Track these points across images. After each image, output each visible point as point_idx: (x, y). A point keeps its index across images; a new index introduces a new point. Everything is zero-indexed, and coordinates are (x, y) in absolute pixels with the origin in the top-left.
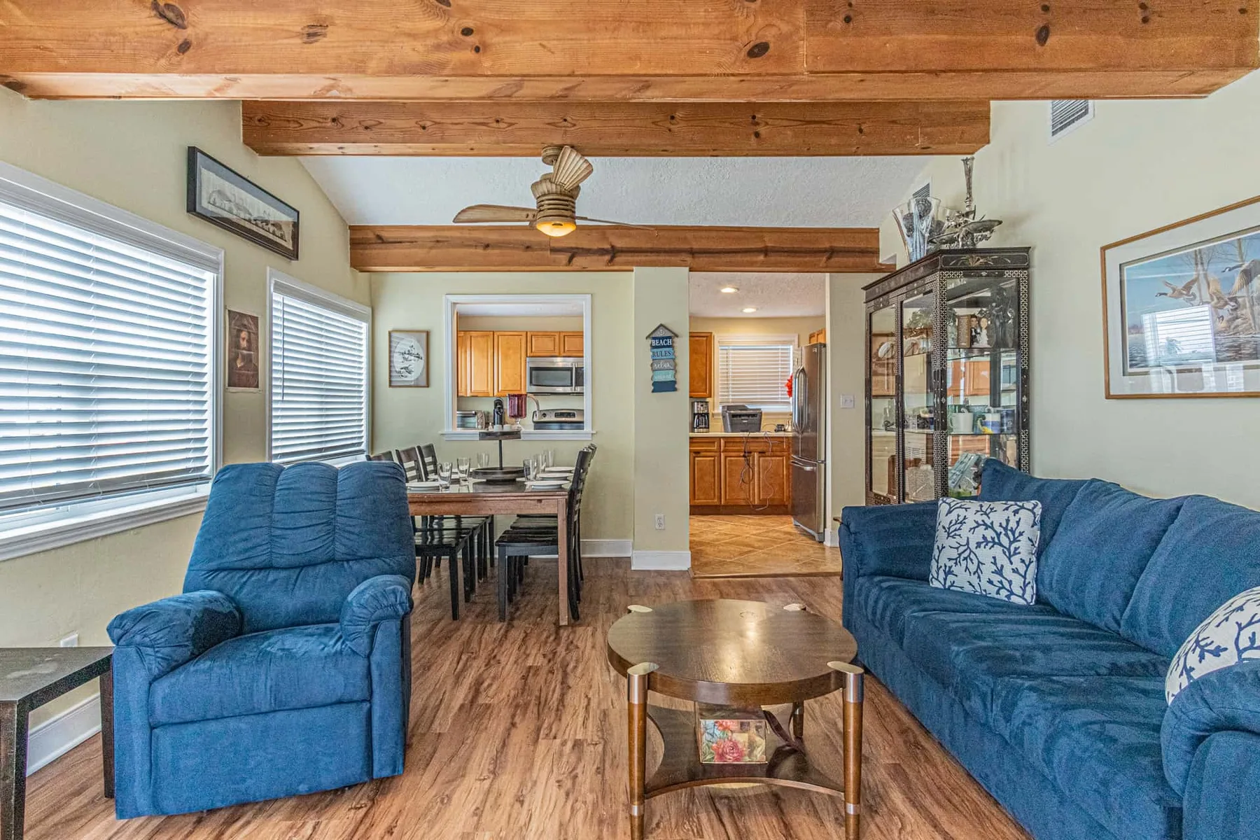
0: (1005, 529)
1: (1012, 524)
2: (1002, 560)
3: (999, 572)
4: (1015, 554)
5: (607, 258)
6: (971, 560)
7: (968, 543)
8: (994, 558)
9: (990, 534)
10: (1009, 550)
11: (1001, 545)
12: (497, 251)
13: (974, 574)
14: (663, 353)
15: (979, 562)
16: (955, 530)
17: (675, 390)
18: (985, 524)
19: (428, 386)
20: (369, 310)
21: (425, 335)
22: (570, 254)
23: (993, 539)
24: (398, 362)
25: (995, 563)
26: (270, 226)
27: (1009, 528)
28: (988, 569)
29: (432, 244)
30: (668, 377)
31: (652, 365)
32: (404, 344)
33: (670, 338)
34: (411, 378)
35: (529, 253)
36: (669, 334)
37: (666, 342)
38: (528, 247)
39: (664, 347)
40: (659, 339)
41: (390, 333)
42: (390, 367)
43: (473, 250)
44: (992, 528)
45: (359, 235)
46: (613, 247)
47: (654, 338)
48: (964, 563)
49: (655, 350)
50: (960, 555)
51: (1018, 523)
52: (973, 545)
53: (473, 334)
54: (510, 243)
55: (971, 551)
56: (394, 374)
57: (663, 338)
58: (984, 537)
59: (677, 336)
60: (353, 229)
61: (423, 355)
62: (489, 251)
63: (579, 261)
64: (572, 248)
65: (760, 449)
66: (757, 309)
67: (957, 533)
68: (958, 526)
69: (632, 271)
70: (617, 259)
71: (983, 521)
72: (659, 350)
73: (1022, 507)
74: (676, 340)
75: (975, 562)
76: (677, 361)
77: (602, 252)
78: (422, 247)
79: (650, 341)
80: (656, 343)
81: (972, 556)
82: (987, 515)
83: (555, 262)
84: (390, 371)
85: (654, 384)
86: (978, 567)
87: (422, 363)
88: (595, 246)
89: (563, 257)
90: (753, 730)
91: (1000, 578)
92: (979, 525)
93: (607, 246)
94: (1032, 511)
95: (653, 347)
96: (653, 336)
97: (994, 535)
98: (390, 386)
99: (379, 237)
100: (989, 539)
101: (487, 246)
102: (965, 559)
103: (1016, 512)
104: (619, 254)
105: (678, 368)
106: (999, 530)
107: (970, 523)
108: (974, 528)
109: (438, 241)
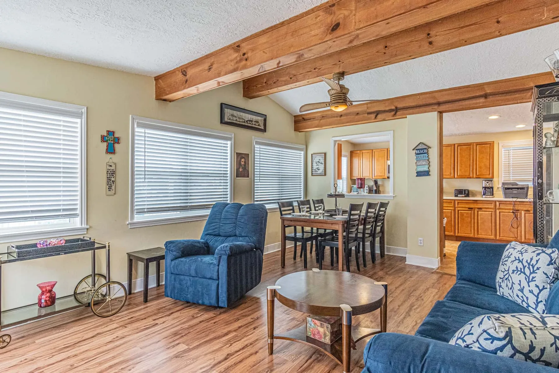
0: (529, 264)
1: (534, 262)
2: (524, 283)
3: (522, 290)
4: (532, 281)
5: (393, 113)
6: (509, 280)
7: (508, 270)
8: (520, 281)
9: (520, 266)
10: (529, 277)
11: (525, 274)
12: (345, 117)
13: (510, 289)
14: (422, 157)
15: (513, 282)
16: (505, 261)
17: (430, 175)
18: (519, 260)
19: (325, 175)
20: (304, 147)
21: (324, 155)
22: (376, 114)
23: (521, 269)
24: (315, 167)
25: (520, 285)
26: (253, 122)
27: (531, 264)
28: (516, 287)
29: (320, 118)
30: (425, 168)
31: (416, 163)
32: (316, 159)
33: (425, 149)
34: (319, 172)
35: (358, 116)
36: (426, 147)
37: (423, 151)
38: (358, 114)
39: (422, 153)
41: (312, 155)
42: (312, 167)
43: (336, 118)
44: (522, 262)
45: (297, 119)
46: (396, 108)
48: (506, 281)
49: (417, 155)
50: (504, 276)
51: (537, 261)
52: (511, 272)
53: (364, 151)
54: (350, 113)
55: (509, 275)
56: (313, 170)
57: (422, 149)
58: (517, 268)
59: (430, 148)
60: (295, 116)
61: (323, 163)
62: (342, 118)
63: (380, 116)
64: (377, 111)
65: (525, 209)
66: (527, 125)
67: (506, 263)
68: (507, 258)
69: (406, 117)
70: (398, 113)
71: (519, 257)
72: (419, 155)
73: (544, 252)
74: (430, 150)
75: (511, 282)
77: (390, 111)
78: (318, 120)
79: (415, 151)
80: (418, 152)
81: (510, 278)
82: (522, 254)
83: (369, 119)
84: (312, 169)
86: (512, 285)
87: (323, 166)
88: (387, 109)
89: (373, 116)
90: (326, 328)
91: (522, 295)
92: (516, 260)
93: (393, 108)
94: (549, 255)
96: (417, 148)
97: (522, 267)
98: (312, 175)
99: (303, 118)
100: (519, 269)
101: (341, 116)
102: (506, 279)
103: (538, 254)
104: (399, 110)
105: (430, 164)
106: (525, 264)
107: (512, 258)
108: (513, 261)
109: (323, 117)
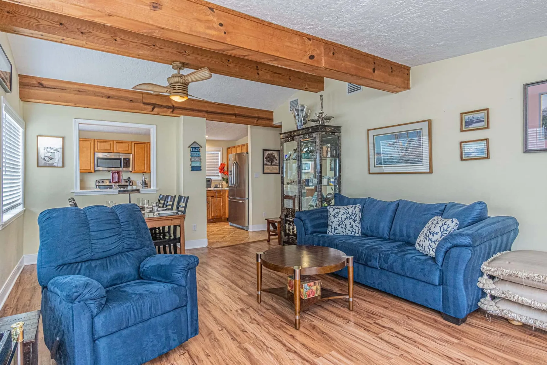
0: (353, 213)
1: (354, 212)
2: (353, 223)
3: (352, 227)
4: (356, 221)
7: (342, 219)
8: (350, 223)
9: (348, 215)
10: (354, 220)
11: (352, 218)
23: (349, 217)
25: (351, 224)
28: (348, 227)
33: (199, 148)
36: (199, 146)
37: (197, 149)
40: (194, 148)
47: (192, 147)
48: (341, 226)
49: (193, 153)
50: (339, 223)
51: (356, 211)
52: (343, 220)
55: (343, 222)
57: (196, 148)
73: (356, 207)
75: (344, 225)
76: (201, 157)
80: (192, 149)
85: (192, 167)
86: (345, 226)
92: (344, 213)
94: (358, 207)
95: (191, 151)
96: (192, 146)
97: (350, 216)
102: (341, 224)
103: (355, 208)
106: (351, 214)
107: (341, 213)
